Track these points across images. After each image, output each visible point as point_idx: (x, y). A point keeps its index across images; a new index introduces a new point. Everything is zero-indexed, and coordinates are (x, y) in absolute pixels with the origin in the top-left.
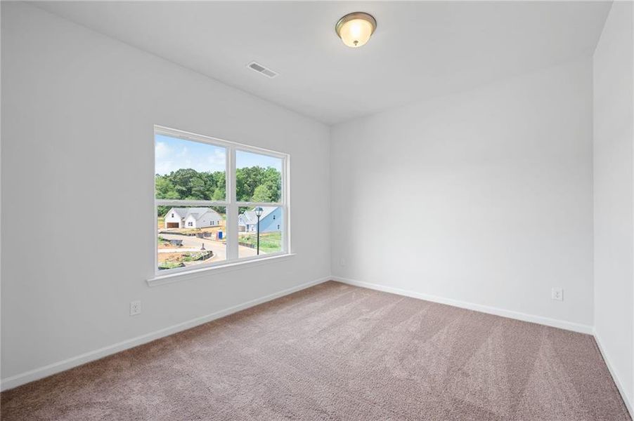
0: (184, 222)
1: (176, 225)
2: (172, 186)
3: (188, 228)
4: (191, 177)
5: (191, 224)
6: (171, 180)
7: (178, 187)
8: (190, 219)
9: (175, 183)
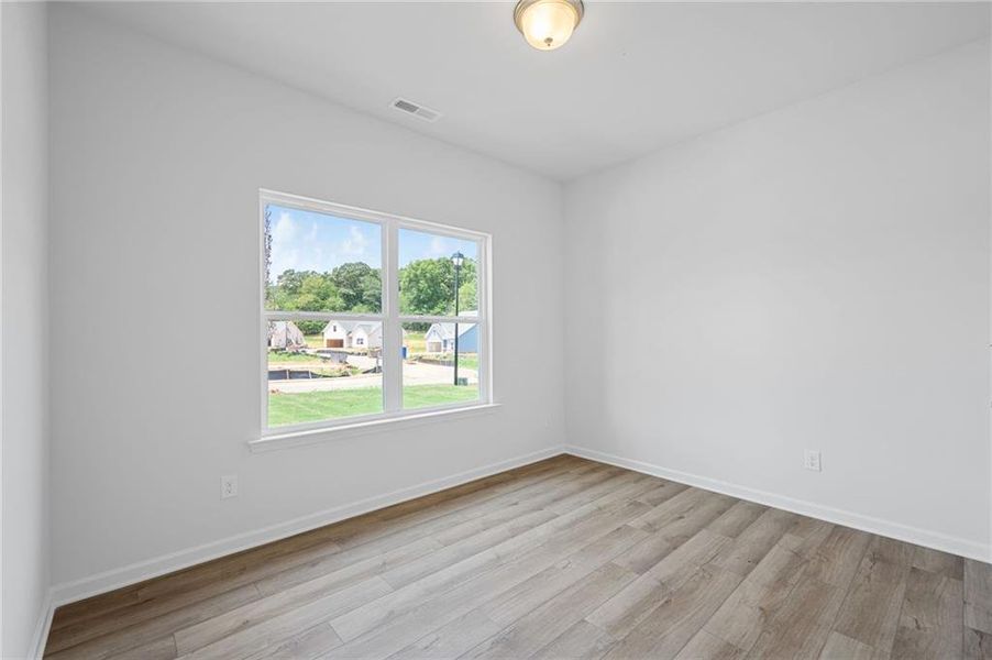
0: (351, 338)
1: (339, 343)
2: (334, 288)
3: (356, 347)
4: (361, 275)
5: (360, 341)
6: (332, 280)
7: (343, 290)
8: (359, 334)
9: (338, 284)
